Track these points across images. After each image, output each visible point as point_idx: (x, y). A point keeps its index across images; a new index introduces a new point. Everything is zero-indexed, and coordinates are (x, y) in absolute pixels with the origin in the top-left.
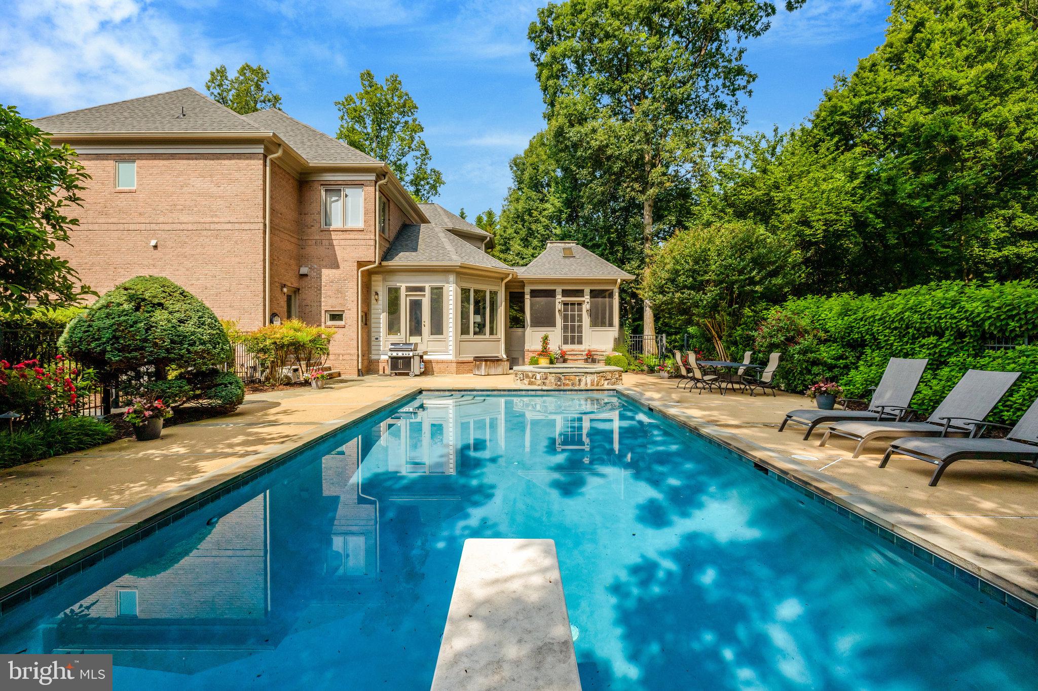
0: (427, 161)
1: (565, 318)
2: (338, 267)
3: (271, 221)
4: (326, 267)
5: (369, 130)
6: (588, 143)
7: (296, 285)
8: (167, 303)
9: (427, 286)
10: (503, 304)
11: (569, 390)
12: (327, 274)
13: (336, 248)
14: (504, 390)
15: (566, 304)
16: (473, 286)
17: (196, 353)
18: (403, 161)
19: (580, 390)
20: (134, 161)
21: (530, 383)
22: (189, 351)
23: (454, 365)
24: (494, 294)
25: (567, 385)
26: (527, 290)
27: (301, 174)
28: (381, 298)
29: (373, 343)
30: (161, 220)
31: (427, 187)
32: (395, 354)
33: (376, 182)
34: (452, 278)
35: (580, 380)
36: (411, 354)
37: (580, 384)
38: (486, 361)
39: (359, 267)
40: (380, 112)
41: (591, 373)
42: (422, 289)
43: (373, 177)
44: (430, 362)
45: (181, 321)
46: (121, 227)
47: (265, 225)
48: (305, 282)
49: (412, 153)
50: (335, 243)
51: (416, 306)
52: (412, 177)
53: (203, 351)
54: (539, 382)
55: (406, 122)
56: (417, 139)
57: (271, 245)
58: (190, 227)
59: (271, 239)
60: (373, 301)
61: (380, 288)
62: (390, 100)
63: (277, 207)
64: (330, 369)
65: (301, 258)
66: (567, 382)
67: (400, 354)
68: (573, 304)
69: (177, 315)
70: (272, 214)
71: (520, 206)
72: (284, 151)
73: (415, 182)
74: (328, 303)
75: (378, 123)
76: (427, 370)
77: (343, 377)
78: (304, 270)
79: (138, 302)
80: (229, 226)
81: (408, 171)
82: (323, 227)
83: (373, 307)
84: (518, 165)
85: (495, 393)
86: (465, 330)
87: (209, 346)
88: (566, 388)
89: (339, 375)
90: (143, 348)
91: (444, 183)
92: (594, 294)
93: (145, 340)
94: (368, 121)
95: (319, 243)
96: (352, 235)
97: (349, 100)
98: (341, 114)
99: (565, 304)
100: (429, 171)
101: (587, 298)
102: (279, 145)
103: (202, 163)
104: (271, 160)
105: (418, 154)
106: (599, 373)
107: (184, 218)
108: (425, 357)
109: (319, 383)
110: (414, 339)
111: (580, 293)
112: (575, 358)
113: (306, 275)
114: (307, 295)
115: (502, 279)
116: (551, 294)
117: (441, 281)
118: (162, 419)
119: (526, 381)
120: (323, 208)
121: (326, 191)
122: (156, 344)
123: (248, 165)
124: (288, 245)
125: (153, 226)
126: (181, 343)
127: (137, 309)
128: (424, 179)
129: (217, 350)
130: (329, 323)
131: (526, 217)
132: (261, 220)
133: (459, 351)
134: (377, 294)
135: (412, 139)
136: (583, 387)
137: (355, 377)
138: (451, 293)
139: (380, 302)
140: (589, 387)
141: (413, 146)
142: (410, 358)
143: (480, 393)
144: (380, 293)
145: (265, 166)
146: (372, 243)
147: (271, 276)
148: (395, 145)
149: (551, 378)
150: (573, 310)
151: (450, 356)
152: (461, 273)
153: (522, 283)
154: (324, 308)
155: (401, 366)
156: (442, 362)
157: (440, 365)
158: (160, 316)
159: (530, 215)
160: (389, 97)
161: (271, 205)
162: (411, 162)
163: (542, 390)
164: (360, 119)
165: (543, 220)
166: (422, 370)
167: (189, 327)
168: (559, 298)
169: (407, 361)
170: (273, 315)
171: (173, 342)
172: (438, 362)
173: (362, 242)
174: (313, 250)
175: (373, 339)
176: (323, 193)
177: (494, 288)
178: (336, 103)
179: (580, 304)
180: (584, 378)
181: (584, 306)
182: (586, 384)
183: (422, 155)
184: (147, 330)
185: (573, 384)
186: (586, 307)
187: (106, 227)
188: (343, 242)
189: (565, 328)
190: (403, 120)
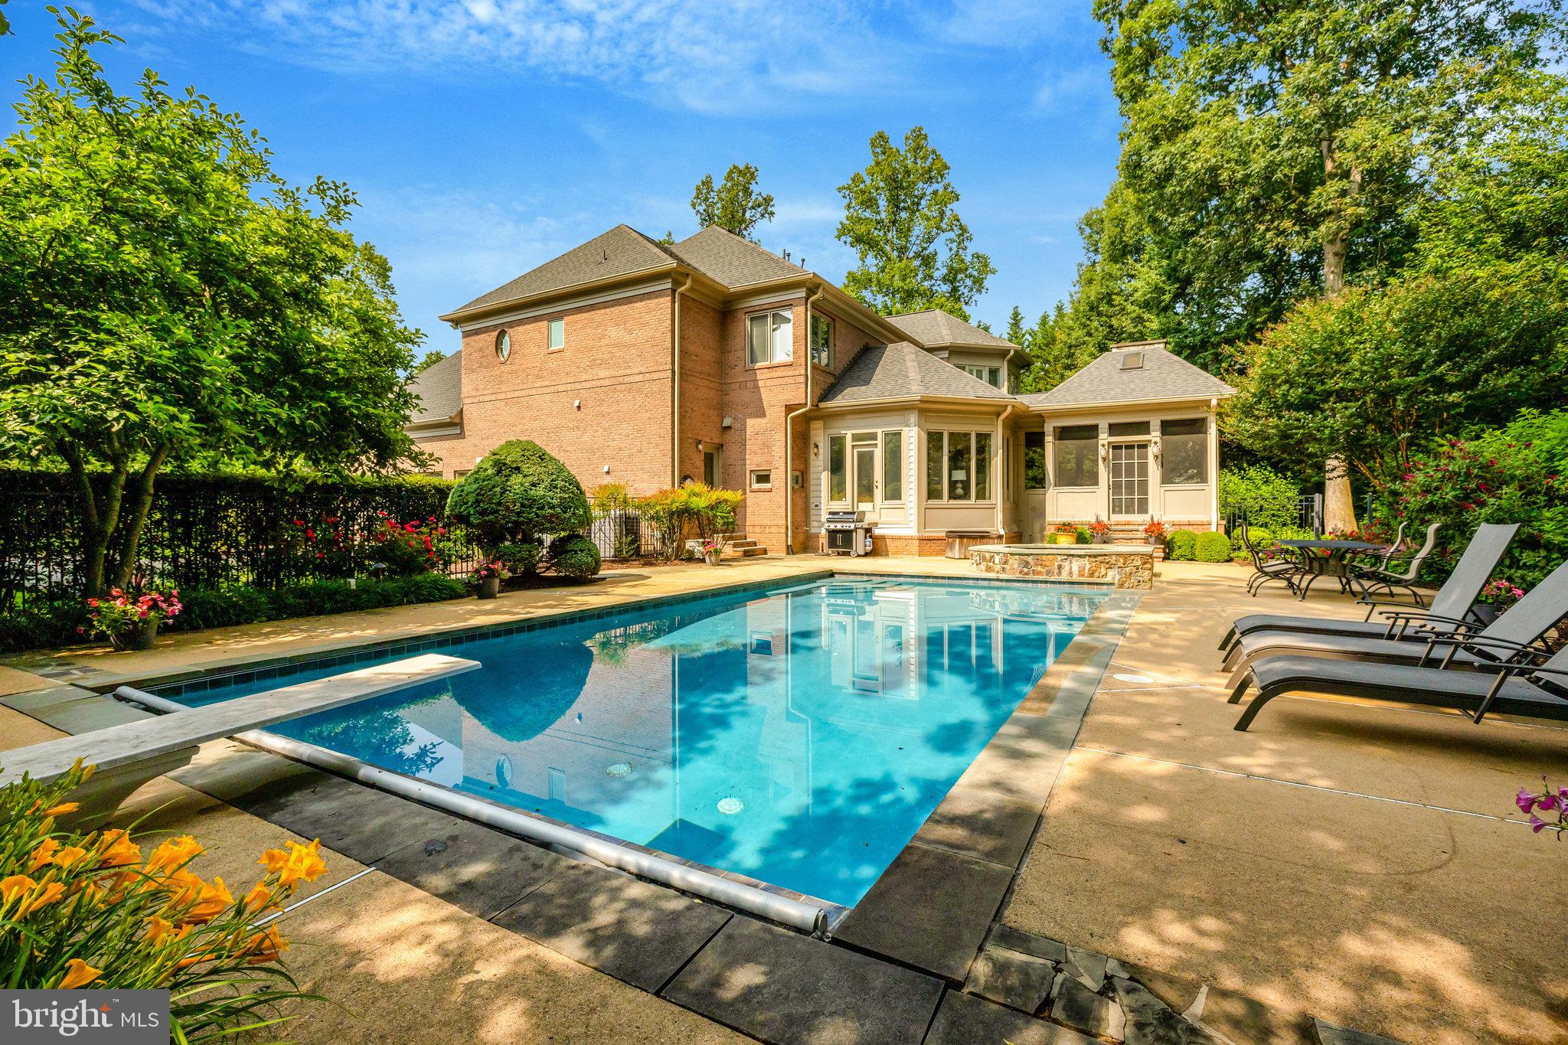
0: (967, 243)
1: (1116, 471)
2: (763, 415)
3: (681, 367)
4: (752, 416)
5: (883, 215)
6: (1184, 168)
7: (717, 441)
8: (524, 468)
9: (879, 432)
10: (1000, 451)
11: (1042, 582)
12: (753, 424)
13: (762, 390)
14: (943, 578)
15: (1116, 447)
16: (946, 428)
17: (544, 517)
18: (931, 250)
19: (1060, 583)
20: (561, 319)
21: (989, 569)
22: (537, 515)
23: (916, 542)
24: (983, 439)
25: (1039, 573)
26: (1049, 428)
27: (724, 303)
28: (821, 451)
29: (812, 512)
30: (584, 377)
31: (969, 282)
32: (832, 526)
33: (807, 299)
34: (913, 417)
35: (1060, 567)
36: (852, 526)
37: (1060, 573)
38: (961, 537)
39: (787, 413)
40: (897, 186)
41: (1080, 556)
42: (873, 436)
43: (802, 293)
44: (883, 538)
45: (534, 485)
46: (552, 389)
47: (673, 372)
48: (729, 437)
49: (944, 236)
50: (761, 384)
51: (865, 462)
52: (945, 271)
53: (552, 515)
54: (998, 568)
55: (935, 193)
56: (948, 213)
57: (681, 395)
58: (607, 382)
59: (680, 387)
60: (812, 456)
61: (820, 437)
62: (910, 166)
63: (691, 348)
64: (755, 544)
65: (722, 408)
66: (1039, 568)
67: (839, 526)
68: (1130, 447)
69: (530, 479)
70: (681, 359)
71: (1094, 291)
72: (694, 280)
73: (951, 278)
74: (754, 461)
75: (895, 203)
76: (877, 548)
77: (769, 555)
78: (727, 422)
79: (500, 467)
80: (640, 378)
81: (938, 265)
82: (749, 365)
83: (812, 463)
84: (1092, 224)
85: (930, 581)
86: (933, 493)
87: (558, 510)
88: (1036, 578)
89: (765, 552)
90: (497, 512)
91: (994, 272)
92: (1167, 427)
93: (499, 504)
94: (882, 203)
95: (742, 386)
96: (779, 373)
97: (857, 179)
98: (847, 201)
99: (1114, 448)
100: (968, 259)
101: (1155, 435)
102: (688, 275)
103: (617, 310)
104: (682, 295)
105: (951, 235)
106: (1095, 556)
107: (602, 374)
108: (877, 532)
109: (713, 558)
110: (864, 507)
111: (1143, 427)
112: (1130, 535)
113: (729, 428)
114: (731, 451)
115: (998, 414)
116: (1091, 431)
117: (898, 424)
118: (497, 581)
119: (983, 566)
120: (748, 341)
121: (752, 319)
122: (508, 508)
123: (658, 305)
124: (704, 391)
125: (578, 386)
126: (530, 507)
127: (499, 472)
128: (960, 271)
129: (568, 515)
130: (756, 486)
131: (1103, 308)
132: (669, 366)
133: (924, 523)
134: (817, 446)
135: (942, 214)
136: (1064, 577)
137: (783, 555)
138: (912, 440)
139: (821, 457)
140: (1075, 578)
141: (943, 226)
142: (851, 532)
143: (909, 580)
144: (821, 445)
145: (673, 302)
146: (802, 379)
147: (681, 432)
148: (918, 230)
149: (1014, 562)
150: (1130, 457)
151: (912, 530)
152: (926, 409)
153: (1040, 418)
154: (749, 468)
155: (841, 541)
156: (900, 538)
157: (897, 543)
158: (516, 480)
159: (1110, 303)
160: (909, 163)
161: (681, 345)
162: (942, 250)
163: (998, 580)
164: (870, 203)
165: (1130, 308)
166: (869, 549)
167: (539, 492)
168: (1104, 438)
169: (847, 535)
170: (684, 478)
171: (523, 505)
172: (893, 538)
173: (790, 380)
174: (738, 396)
175: (812, 506)
176: (748, 323)
177: (984, 429)
178: (840, 190)
179: (1143, 446)
180: (1066, 564)
181: (1150, 449)
182: (1071, 573)
183: (959, 236)
184: (502, 494)
185: (1048, 573)
186: (1153, 450)
187: (541, 390)
188: (769, 383)
189: (1116, 487)
190: (929, 191)
